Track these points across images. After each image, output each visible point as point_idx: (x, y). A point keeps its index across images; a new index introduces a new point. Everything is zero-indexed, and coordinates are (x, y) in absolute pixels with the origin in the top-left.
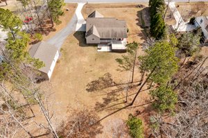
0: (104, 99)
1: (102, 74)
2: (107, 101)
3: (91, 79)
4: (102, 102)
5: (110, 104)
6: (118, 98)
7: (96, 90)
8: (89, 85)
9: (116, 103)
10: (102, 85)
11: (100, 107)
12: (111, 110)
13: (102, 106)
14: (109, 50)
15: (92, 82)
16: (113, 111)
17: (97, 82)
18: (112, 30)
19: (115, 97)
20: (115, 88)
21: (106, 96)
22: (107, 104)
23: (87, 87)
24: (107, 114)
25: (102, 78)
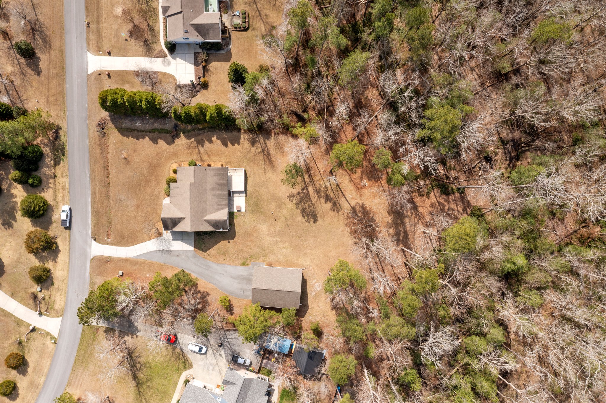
0: (326, 203)
1: (290, 205)
2: (328, 199)
3: (300, 218)
4: (329, 205)
5: (332, 195)
6: (323, 186)
7: (314, 212)
8: (308, 221)
9: (329, 189)
10: (307, 205)
11: (336, 206)
12: (338, 194)
13: (335, 204)
14: (244, 195)
15: (303, 216)
16: (340, 192)
17: (303, 211)
18: (213, 189)
19: (322, 189)
20: (310, 189)
21: (323, 200)
22: (332, 199)
23: (312, 223)
24: (343, 199)
25: (297, 204)
